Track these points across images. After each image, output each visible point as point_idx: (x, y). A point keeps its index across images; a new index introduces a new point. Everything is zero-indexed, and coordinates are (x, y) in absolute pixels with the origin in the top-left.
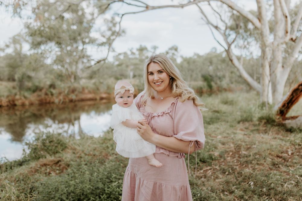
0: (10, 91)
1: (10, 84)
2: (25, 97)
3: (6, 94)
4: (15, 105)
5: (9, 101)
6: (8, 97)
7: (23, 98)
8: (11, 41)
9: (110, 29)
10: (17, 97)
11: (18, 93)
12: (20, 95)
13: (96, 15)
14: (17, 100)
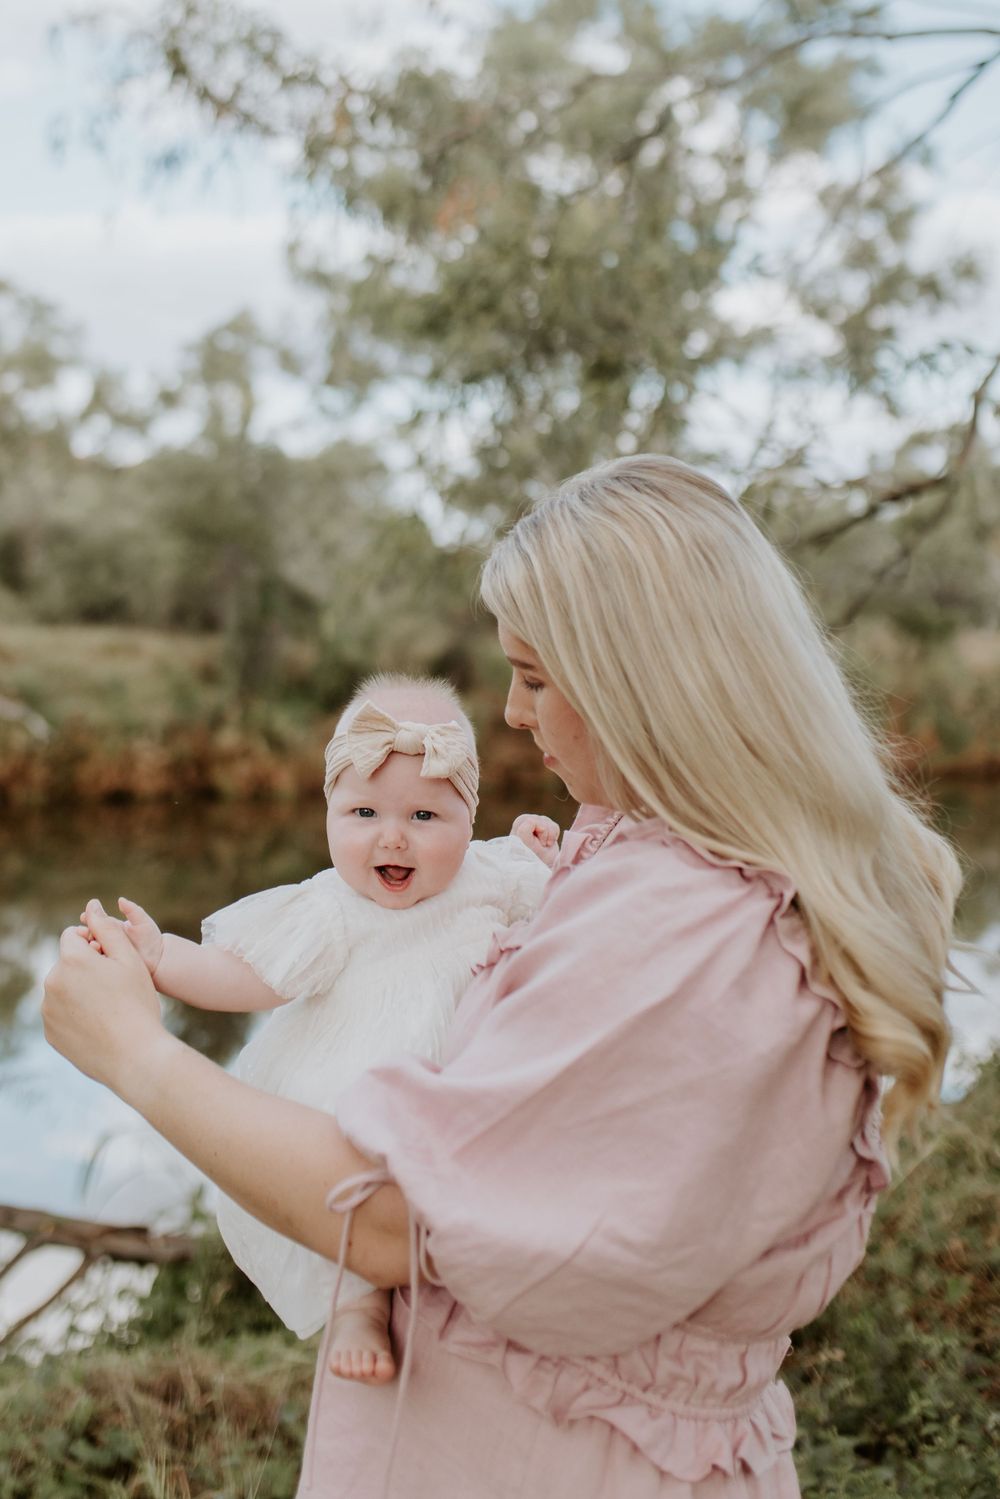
0: (181, 695)
1: (186, 652)
2: (276, 744)
3: (160, 713)
4: (208, 795)
5: (176, 768)
6: (170, 733)
7: (261, 748)
8: (194, 363)
9: (861, 257)
10: (228, 738)
11: (234, 715)
12: (245, 725)
13: (756, 166)
14: (228, 759)
